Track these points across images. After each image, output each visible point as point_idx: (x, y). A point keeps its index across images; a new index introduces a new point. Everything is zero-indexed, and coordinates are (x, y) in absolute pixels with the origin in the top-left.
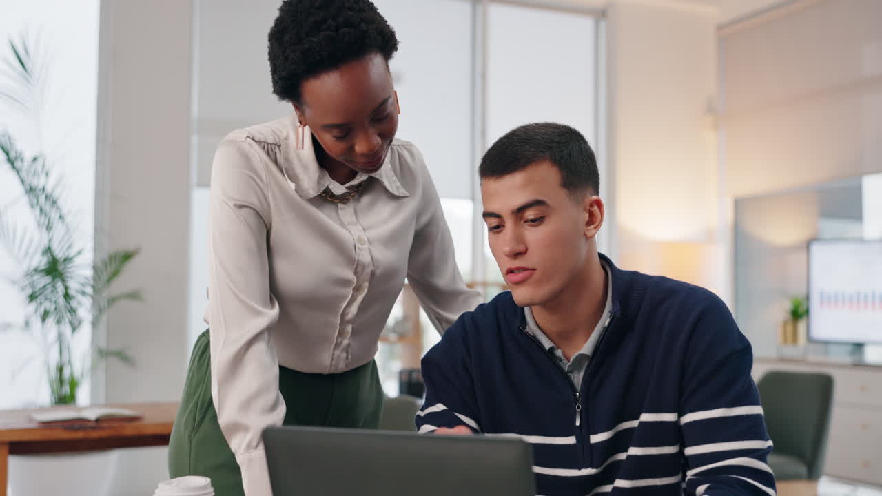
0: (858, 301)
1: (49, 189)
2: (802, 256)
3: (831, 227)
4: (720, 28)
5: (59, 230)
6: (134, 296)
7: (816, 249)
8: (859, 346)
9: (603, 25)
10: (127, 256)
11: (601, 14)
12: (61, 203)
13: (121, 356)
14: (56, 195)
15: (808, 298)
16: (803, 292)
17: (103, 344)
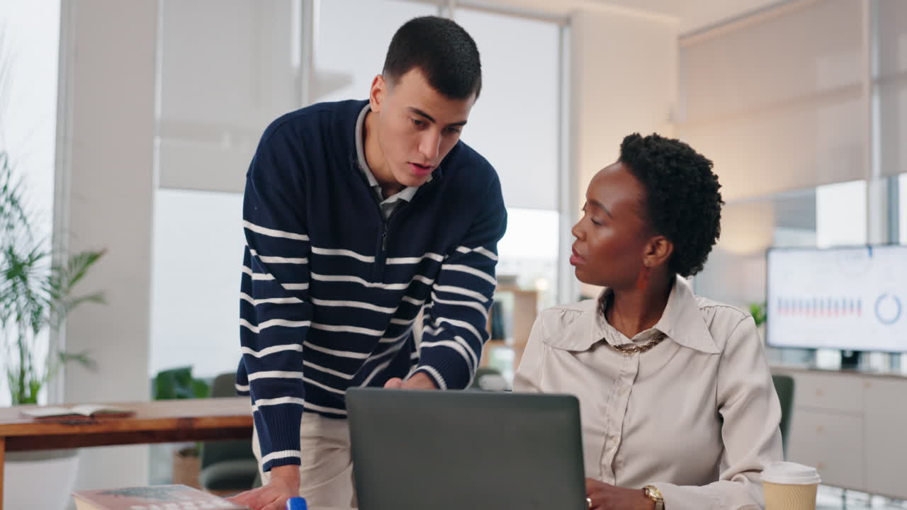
0: (814, 307)
1: (11, 188)
2: (760, 264)
3: (786, 236)
4: (681, 38)
5: (20, 230)
6: (97, 298)
7: (774, 256)
8: (812, 351)
9: (567, 32)
10: (93, 258)
11: (565, 22)
12: (22, 203)
13: (82, 359)
14: (17, 195)
15: (766, 305)
16: (761, 299)
17: (63, 347)
